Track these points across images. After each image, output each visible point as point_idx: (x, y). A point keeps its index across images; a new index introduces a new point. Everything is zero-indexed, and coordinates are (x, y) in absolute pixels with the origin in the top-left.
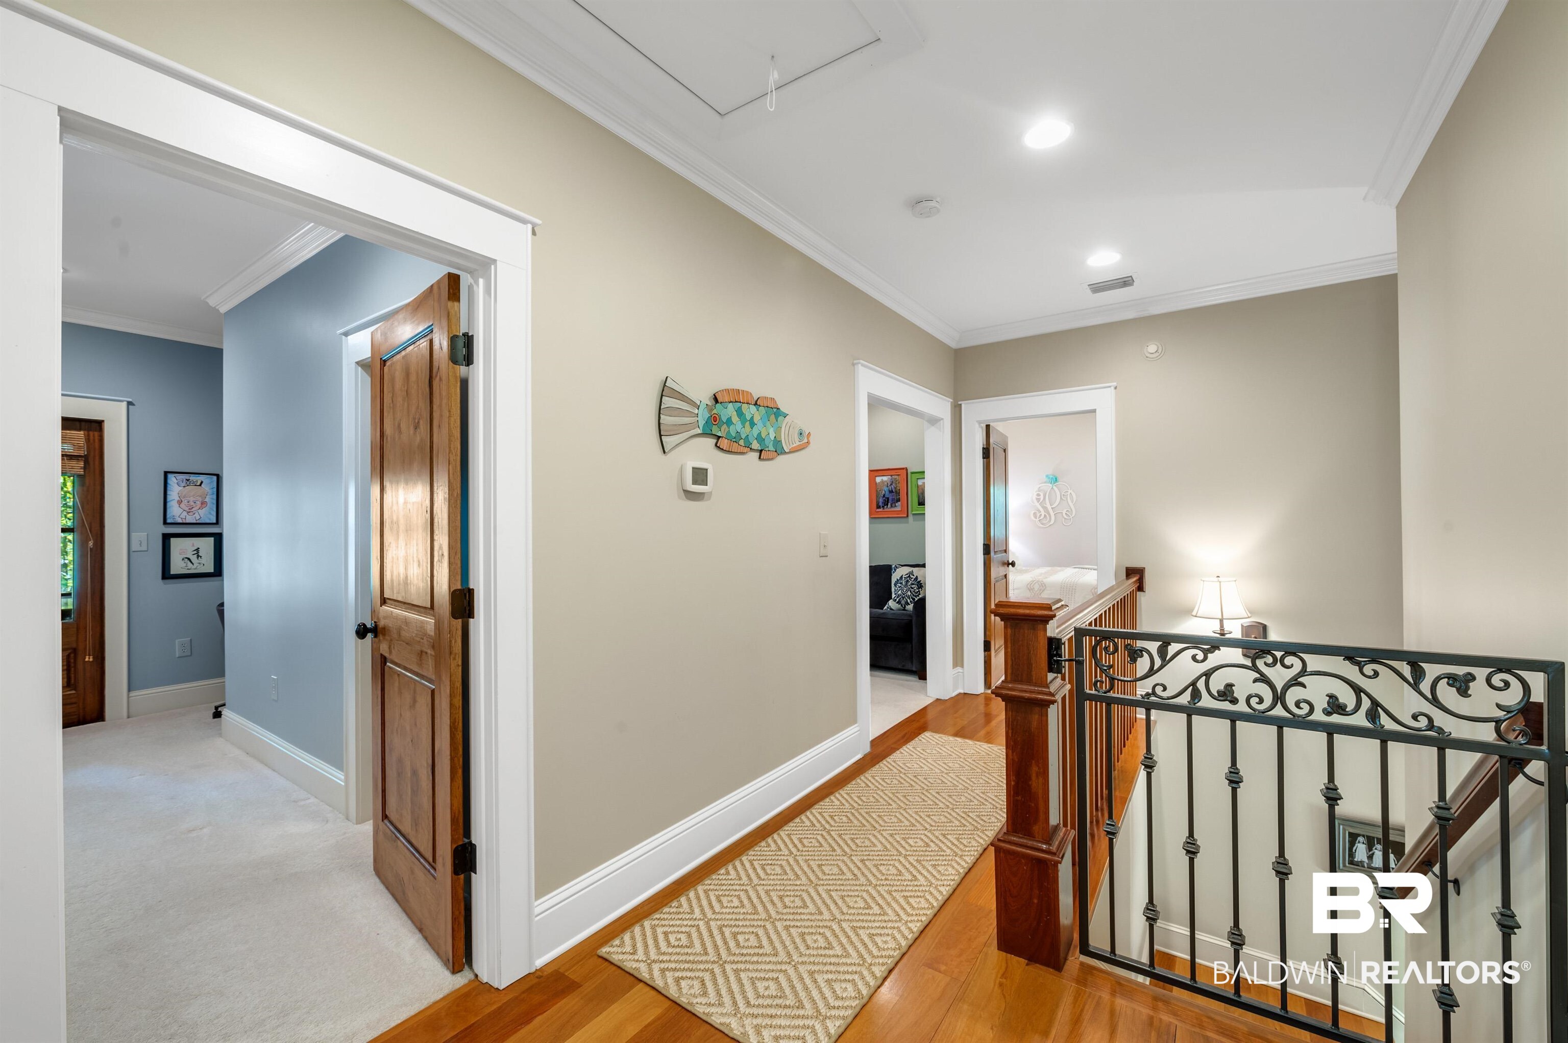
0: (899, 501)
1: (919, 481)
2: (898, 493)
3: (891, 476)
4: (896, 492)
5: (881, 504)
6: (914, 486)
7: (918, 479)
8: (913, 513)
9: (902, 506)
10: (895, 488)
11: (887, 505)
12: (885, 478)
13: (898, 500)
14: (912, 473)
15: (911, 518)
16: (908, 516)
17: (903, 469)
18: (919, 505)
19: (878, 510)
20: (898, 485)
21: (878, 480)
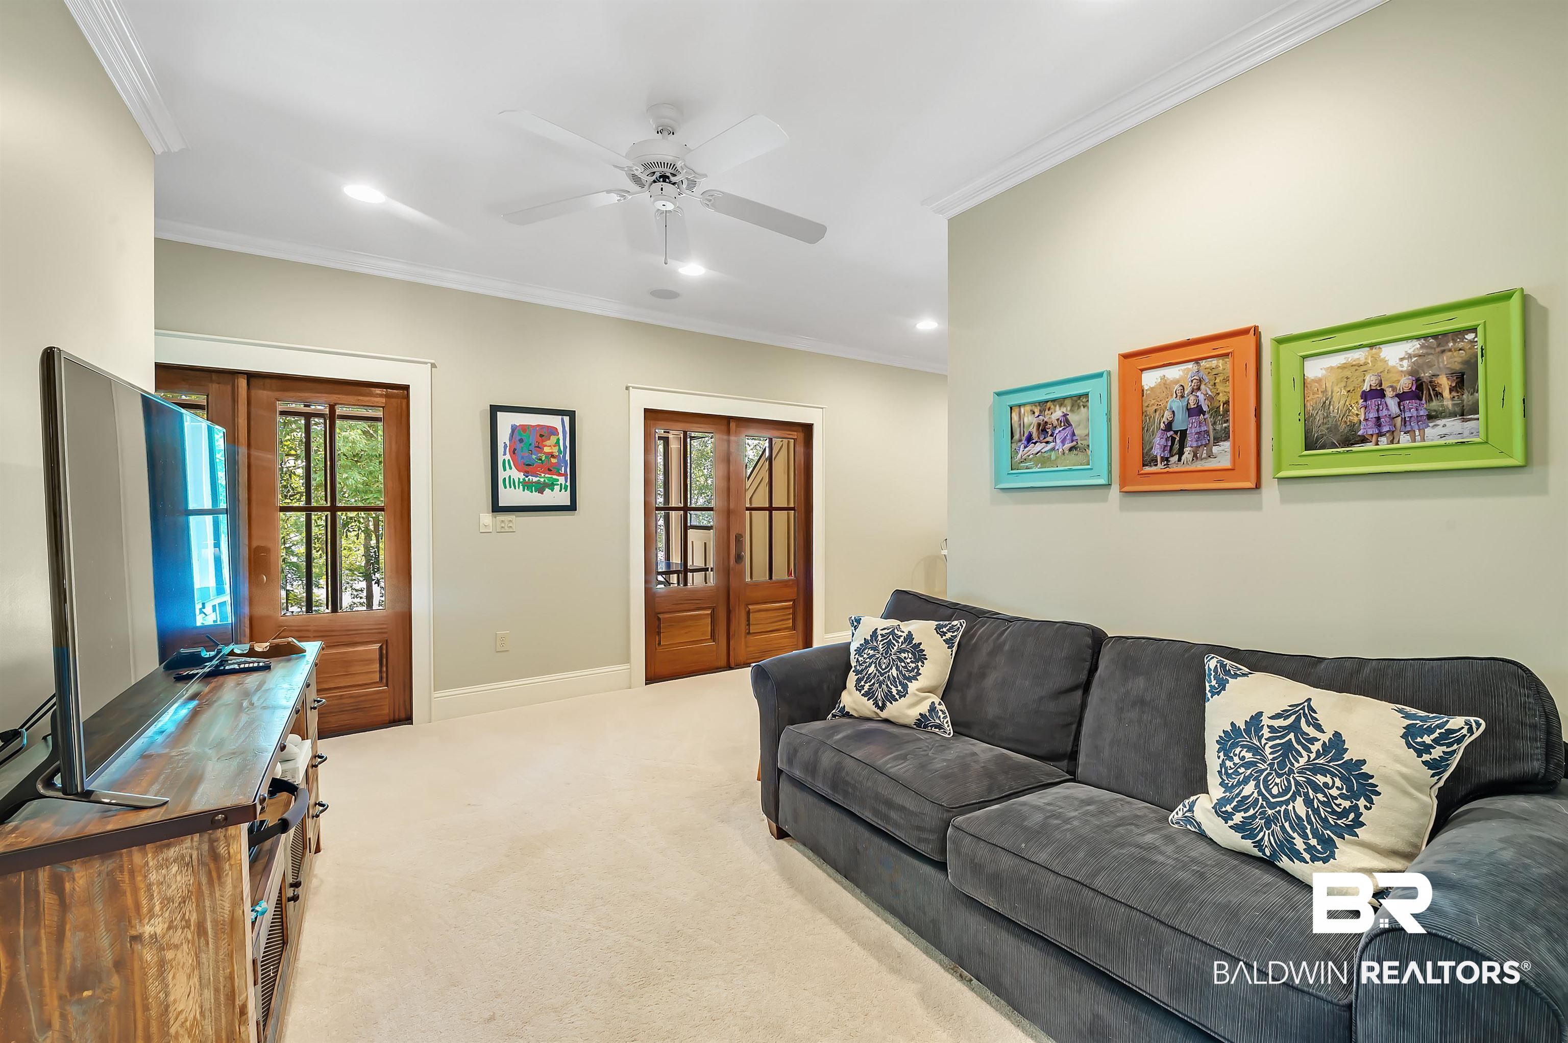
0: (1227, 438)
1: (1308, 364)
2: (1221, 412)
3: (1197, 361)
4: (1215, 411)
5: (1157, 451)
6: (1286, 385)
7: (1304, 358)
8: (1283, 474)
9: (1236, 453)
10: (1210, 399)
11: (1181, 453)
12: (1174, 373)
13: (1224, 436)
14: (1280, 341)
15: (1270, 491)
16: (1258, 486)
17: (1244, 332)
18: (1307, 448)
19: (1147, 469)
20: (1220, 388)
21: (1150, 379)
